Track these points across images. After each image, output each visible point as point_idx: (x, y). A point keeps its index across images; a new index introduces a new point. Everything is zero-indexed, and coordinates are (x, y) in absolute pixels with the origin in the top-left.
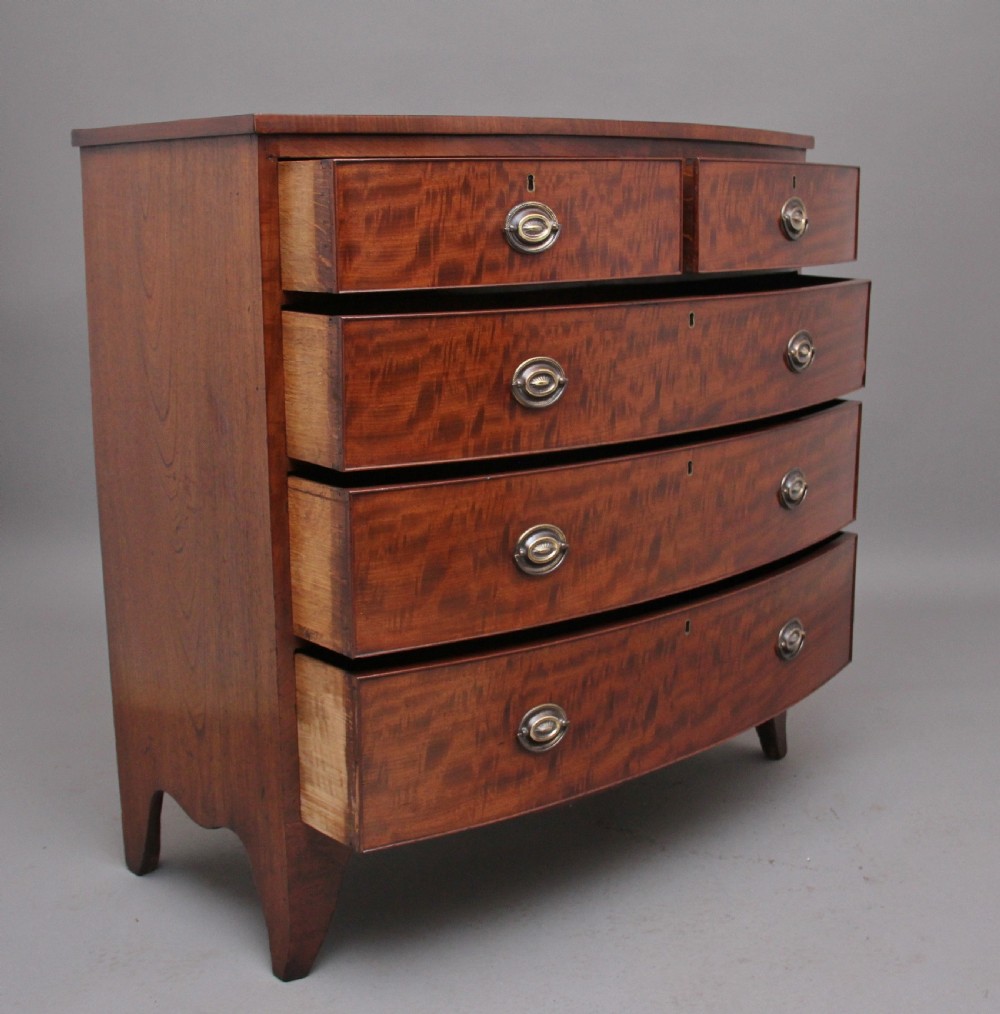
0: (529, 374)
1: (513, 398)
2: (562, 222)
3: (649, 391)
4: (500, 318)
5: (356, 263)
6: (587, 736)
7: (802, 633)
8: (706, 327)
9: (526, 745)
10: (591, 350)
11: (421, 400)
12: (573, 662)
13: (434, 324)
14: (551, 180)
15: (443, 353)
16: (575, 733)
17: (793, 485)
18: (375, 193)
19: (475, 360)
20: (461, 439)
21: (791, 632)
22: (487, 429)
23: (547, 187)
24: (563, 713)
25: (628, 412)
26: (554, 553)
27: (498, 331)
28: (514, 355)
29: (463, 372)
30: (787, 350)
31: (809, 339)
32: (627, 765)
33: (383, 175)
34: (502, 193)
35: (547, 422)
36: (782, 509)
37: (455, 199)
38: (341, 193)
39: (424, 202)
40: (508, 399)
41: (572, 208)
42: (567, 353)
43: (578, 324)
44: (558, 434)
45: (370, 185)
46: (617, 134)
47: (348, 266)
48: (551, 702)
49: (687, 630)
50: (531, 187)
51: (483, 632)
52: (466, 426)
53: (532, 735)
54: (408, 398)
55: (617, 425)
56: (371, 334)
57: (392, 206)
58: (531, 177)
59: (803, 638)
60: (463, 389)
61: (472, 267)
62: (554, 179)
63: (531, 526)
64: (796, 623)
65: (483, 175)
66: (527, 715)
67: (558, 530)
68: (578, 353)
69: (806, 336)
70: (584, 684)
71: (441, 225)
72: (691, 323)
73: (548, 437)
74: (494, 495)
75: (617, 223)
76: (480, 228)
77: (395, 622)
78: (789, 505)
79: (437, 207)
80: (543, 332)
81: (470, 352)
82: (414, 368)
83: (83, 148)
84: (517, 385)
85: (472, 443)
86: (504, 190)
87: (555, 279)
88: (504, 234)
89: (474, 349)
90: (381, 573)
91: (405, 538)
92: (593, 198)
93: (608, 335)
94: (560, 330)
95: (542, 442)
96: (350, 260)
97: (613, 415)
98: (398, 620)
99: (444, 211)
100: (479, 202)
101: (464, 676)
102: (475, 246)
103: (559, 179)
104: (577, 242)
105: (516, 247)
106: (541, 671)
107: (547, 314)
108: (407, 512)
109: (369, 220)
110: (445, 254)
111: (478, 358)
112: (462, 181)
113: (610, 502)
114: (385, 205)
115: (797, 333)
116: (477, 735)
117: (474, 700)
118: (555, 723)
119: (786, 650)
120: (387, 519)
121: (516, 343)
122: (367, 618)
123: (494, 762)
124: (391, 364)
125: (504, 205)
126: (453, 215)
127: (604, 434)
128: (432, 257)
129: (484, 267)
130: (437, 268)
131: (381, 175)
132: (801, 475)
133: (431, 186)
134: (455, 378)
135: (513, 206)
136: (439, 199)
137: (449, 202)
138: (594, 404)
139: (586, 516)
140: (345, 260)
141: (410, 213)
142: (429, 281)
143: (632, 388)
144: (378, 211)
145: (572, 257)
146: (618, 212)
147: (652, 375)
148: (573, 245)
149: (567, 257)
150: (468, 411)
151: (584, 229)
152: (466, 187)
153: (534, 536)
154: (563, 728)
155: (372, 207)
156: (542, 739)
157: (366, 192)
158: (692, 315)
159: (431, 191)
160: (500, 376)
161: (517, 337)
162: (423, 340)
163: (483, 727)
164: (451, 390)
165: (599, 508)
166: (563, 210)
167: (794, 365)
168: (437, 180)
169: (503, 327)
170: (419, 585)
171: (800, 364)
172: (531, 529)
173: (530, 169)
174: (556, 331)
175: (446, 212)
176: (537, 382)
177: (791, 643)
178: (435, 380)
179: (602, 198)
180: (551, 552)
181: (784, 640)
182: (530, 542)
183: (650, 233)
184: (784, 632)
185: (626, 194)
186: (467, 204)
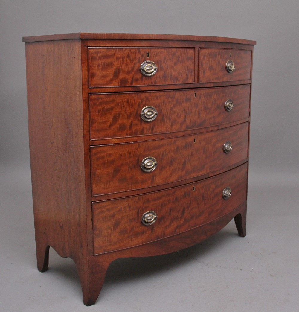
0: (146, 111)
1: (141, 118)
2: (158, 67)
3: (183, 116)
4: (137, 94)
5: (95, 78)
6: (163, 221)
7: (230, 191)
8: (200, 98)
9: (144, 223)
10: (165, 104)
11: (113, 119)
12: (158, 199)
13: (117, 96)
14: (154, 54)
15: (120, 105)
16: (159, 220)
17: (227, 146)
18: (100, 58)
19: (130, 107)
20: (126, 130)
21: (227, 191)
22: (134, 128)
23: (153, 57)
24: (155, 214)
25: (176, 123)
26: (153, 166)
27: (136, 98)
28: (141, 106)
29: (126, 110)
30: (225, 105)
31: (231, 102)
32: (176, 230)
33: (103, 52)
34: (139, 58)
35: (152, 126)
36: (224, 153)
37: (125, 60)
38: (90, 57)
39: (116, 60)
40: (140, 119)
41: (161, 62)
42: (157, 105)
43: (161, 96)
44: (155, 129)
45: (99, 55)
46: (194, 40)
47: (92, 79)
48: (151, 210)
49: (194, 189)
50: (148, 56)
51: (131, 189)
52: (127, 127)
53: (146, 220)
54: (110, 118)
55: (173, 126)
56: (98, 99)
57: (106, 62)
58: (148, 53)
59: (230, 193)
60: (126, 116)
61: (130, 80)
62: (155, 54)
63: (146, 157)
64: (228, 188)
65: (134, 52)
66: (145, 214)
67: (154, 158)
68: (161, 105)
69: (230, 100)
70: (162, 205)
71: (121, 67)
72: (195, 96)
73: (152, 130)
74: (134, 148)
75: (175, 67)
76: (132, 68)
77: (105, 186)
78: (226, 152)
79: (120, 62)
80: (150, 98)
81: (128, 105)
82: (111, 109)
83: (26, 43)
84: (143, 115)
85: (129, 132)
86: (140, 57)
87: (155, 84)
88: (140, 70)
89: (129, 104)
90: (100, 171)
91: (107, 160)
92: (167, 60)
93: (170, 100)
94: (155, 98)
95: (150, 132)
96: (93, 78)
97: (172, 123)
98: (106, 185)
99: (121, 63)
100: (132, 60)
101: (125, 202)
102: (131, 74)
103: (157, 54)
104: (163, 73)
105: (144, 74)
106: (148, 201)
107: (151, 93)
108: (108, 152)
109: (99, 66)
110: (122, 76)
111: (131, 106)
112: (127, 54)
113: (170, 150)
114: (103, 61)
115: (228, 100)
116: (129, 220)
117: (128, 210)
118: (153, 217)
119: (225, 196)
120: (102, 155)
121: (142, 101)
122: (96, 185)
123: (134, 229)
124: (104, 108)
125: (140, 62)
126: (124, 64)
127: (169, 129)
128: (118, 77)
129: (134, 80)
130: (120, 80)
131: (102, 52)
132: (230, 143)
133: (117, 56)
134: (124, 112)
135: (143, 62)
136: (120, 60)
137: (123, 60)
138: (166, 120)
139: (163, 154)
140: (92, 78)
141: (111, 64)
142: (117, 84)
143: (177, 116)
144: (101, 63)
145: (161, 78)
146: (175, 64)
147: (183, 112)
148: (161, 74)
149: (159, 77)
150: (128, 122)
151: (165, 69)
152: (128, 56)
153: (147, 160)
154: (155, 218)
155: (100, 62)
156: (149, 221)
157: (98, 57)
158: (195, 94)
159: (118, 57)
160: (137, 111)
161: (142, 100)
162: (114, 101)
163: (131, 218)
164: (122, 116)
165: (167, 152)
166: (158, 63)
167: (227, 109)
168: (119, 53)
169: (138, 97)
170: (112, 174)
171: (229, 109)
172: (146, 158)
173: (148, 51)
174: (154, 98)
175: (122, 64)
176: (148, 113)
177: (227, 194)
178: (117, 113)
179: (170, 59)
180: (152, 165)
181: (225, 193)
182: (146, 162)
183: (185, 71)
184: (224, 191)
185: (178, 59)
186: (129, 61)
